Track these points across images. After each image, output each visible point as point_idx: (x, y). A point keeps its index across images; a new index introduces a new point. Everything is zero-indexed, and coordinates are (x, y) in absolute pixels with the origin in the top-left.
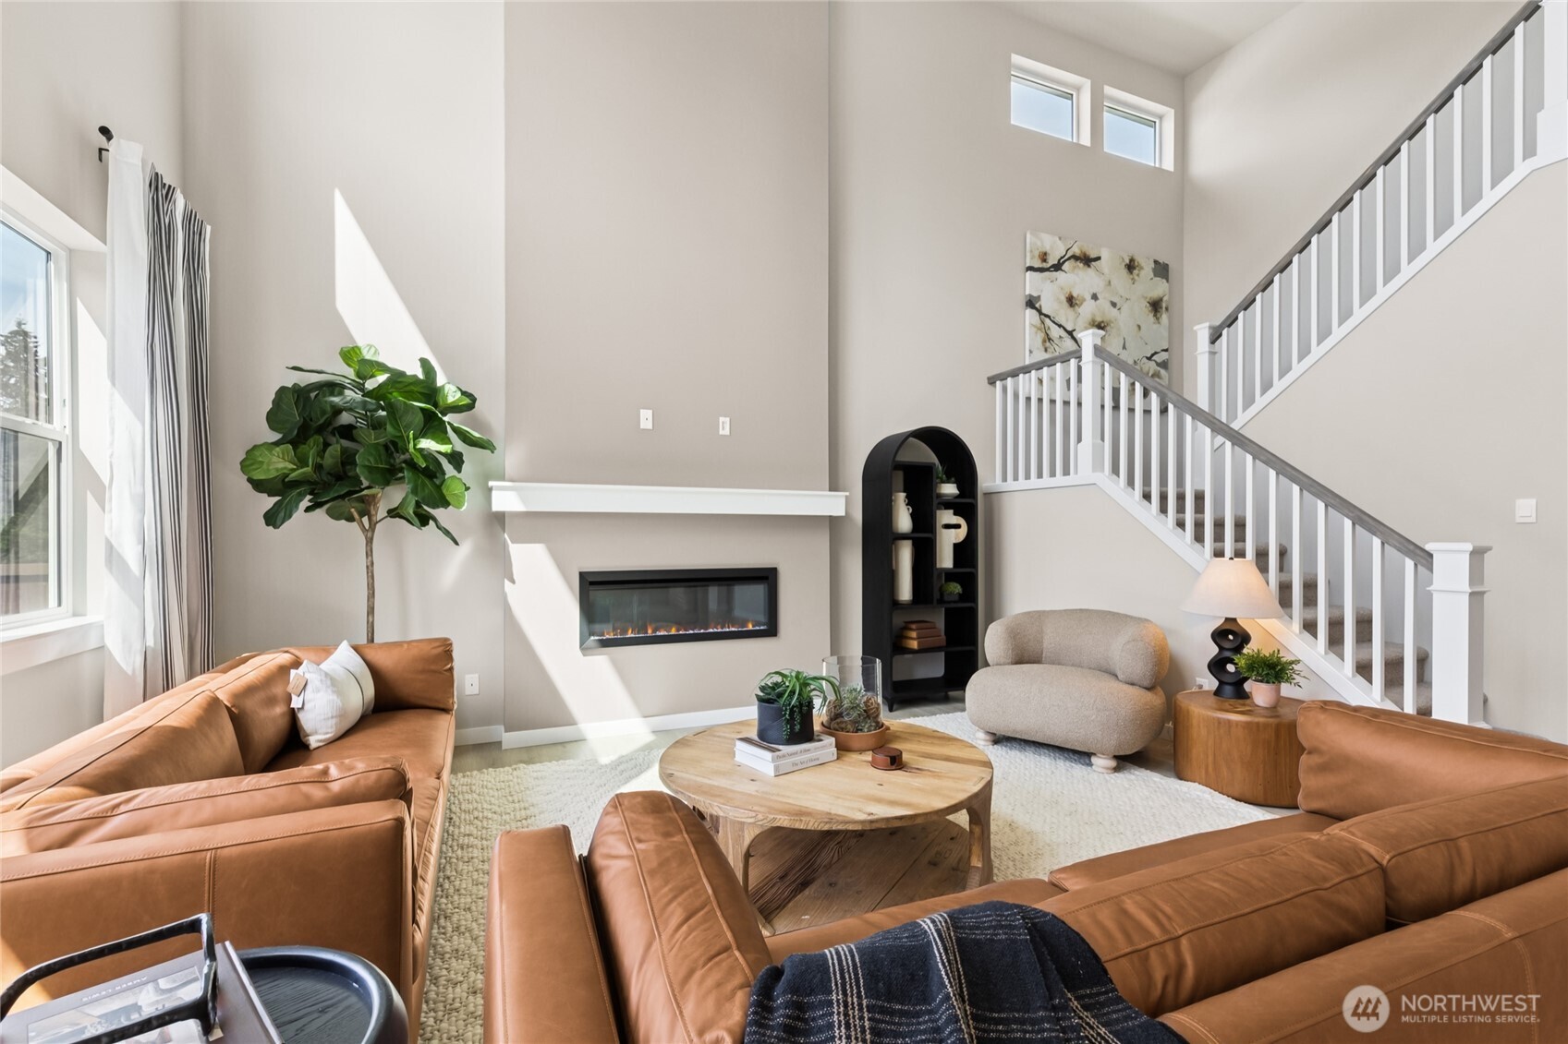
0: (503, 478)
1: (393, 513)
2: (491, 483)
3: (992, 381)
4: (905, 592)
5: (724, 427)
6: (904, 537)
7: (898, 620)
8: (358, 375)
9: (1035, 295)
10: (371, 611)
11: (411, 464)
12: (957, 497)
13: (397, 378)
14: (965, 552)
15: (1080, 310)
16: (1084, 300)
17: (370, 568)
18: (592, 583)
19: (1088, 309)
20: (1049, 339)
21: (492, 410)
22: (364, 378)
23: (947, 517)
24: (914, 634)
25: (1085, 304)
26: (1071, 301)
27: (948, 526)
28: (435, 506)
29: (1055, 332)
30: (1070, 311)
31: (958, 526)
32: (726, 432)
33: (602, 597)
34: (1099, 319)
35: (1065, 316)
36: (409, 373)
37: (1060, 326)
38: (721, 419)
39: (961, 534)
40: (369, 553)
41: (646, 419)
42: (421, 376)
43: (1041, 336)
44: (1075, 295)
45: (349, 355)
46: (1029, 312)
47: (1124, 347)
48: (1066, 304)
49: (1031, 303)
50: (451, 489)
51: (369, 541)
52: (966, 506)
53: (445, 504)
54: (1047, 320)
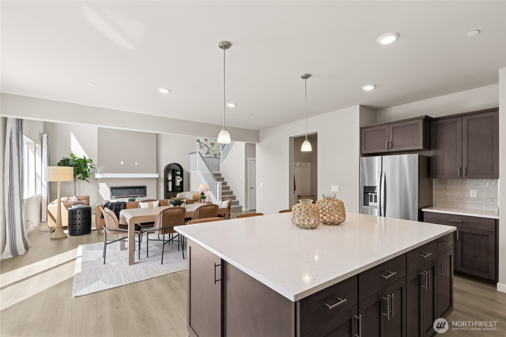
0: (97, 173)
1: (79, 178)
2: (95, 174)
3: (190, 154)
4: (170, 189)
5: (136, 163)
6: (170, 181)
7: (169, 194)
8: (73, 158)
9: (199, 139)
10: (75, 193)
11: (82, 171)
12: (181, 174)
13: (80, 159)
14: (182, 183)
15: (208, 141)
16: (209, 140)
17: (75, 187)
18: (112, 189)
19: (210, 141)
20: (202, 147)
21: (95, 162)
22: (74, 159)
23: (179, 177)
24: (171, 196)
25: (209, 141)
26: (206, 140)
27: (178, 179)
28: (86, 178)
29: (203, 145)
30: (206, 142)
31: (181, 179)
32: (137, 164)
33: (114, 191)
34: (212, 143)
35: (205, 143)
36: (82, 158)
37: (204, 144)
38: (136, 162)
39: (181, 180)
40: (75, 184)
41: (122, 163)
42: (83, 158)
43: (200, 146)
44: (207, 139)
45: (72, 155)
46: (197, 142)
47: (217, 147)
48: (205, 141)
49: (198, 141)
50: (89, 175)
51: (75, 183)
52: (182, 176)
53: (88, 177)
54: (201, 143)
